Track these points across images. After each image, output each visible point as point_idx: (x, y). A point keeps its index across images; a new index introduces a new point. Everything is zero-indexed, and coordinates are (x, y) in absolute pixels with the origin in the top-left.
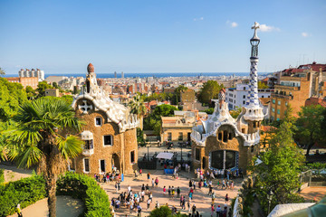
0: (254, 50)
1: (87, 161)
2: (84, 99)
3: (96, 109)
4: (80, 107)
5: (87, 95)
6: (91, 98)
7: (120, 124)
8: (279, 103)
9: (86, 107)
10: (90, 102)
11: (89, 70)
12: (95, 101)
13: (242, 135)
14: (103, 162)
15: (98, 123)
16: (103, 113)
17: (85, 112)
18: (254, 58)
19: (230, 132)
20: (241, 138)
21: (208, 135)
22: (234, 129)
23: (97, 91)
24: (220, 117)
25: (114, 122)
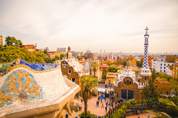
0: (146, 40)
2: (64, 61)
3: (69, 66)
6: (67, 61)
7: (79, 74)
8: (177, 69)
9: (65, 65)
10: (67, 63)
11: (69, 49)
12: (69, 63)
13: (137, 83)
15: (70, 72)
16: (72, 68)
17: (65, 67)
18: (146, 44)
19: (130, 80)
20: (136, 84)
21: (119, 81)
22: (132, 80)
23: (71, 58)
24: (127, 73)
25: (76, 72)
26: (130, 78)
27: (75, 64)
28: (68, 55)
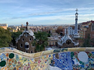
2: (26, 32)
3: (30, 36)
10: (28, 34)
11: (27, 23)
15: (30, 40)
16: (32, 37)
17: (26, 36)
18: (76, 20)
20: (73, 43)
22: (71, 41)
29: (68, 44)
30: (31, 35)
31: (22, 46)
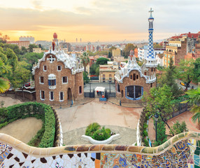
1: (52, 93)
2: (50, 54)
4: (48, 59)
5: (52, 52)
6: (55, 54)
9: (52, 59)
10: (54, 56)
12: (58, 56)
14: (62, 94)
15: (59, 69)
16: (62, 63)
17: (51, 62)
19: (137, 74)
20: (144, 78)
21: (124, 76)
22: (139, 73)
23: (59, 50)
24: (131, 65)
25: (68, 69)
26: (137, 71)
27: (65, 57)
28: (54, 45)
29: (134, 79)
30: (61, 59)
31: (42, 82)
